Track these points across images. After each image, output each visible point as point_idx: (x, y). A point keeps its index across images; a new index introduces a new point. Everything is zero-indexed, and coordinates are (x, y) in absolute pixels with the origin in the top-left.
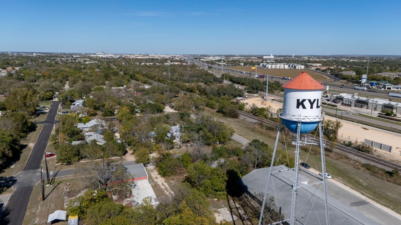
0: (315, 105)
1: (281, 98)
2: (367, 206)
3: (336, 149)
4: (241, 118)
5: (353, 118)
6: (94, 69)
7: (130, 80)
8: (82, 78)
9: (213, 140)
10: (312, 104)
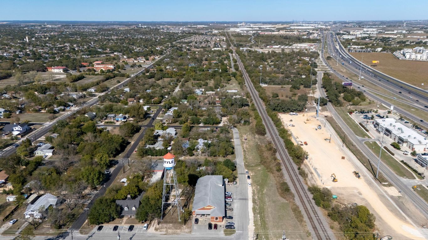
0: (169, 163)
1: (335, 115)
2: (244, 201)
3: (286, 170)
4: (266, 136)
5: (357, 146)
6: (213, 60)
7: (231, 78)
8: (194, 77)
9: (216, 154)
10: (168, 163)
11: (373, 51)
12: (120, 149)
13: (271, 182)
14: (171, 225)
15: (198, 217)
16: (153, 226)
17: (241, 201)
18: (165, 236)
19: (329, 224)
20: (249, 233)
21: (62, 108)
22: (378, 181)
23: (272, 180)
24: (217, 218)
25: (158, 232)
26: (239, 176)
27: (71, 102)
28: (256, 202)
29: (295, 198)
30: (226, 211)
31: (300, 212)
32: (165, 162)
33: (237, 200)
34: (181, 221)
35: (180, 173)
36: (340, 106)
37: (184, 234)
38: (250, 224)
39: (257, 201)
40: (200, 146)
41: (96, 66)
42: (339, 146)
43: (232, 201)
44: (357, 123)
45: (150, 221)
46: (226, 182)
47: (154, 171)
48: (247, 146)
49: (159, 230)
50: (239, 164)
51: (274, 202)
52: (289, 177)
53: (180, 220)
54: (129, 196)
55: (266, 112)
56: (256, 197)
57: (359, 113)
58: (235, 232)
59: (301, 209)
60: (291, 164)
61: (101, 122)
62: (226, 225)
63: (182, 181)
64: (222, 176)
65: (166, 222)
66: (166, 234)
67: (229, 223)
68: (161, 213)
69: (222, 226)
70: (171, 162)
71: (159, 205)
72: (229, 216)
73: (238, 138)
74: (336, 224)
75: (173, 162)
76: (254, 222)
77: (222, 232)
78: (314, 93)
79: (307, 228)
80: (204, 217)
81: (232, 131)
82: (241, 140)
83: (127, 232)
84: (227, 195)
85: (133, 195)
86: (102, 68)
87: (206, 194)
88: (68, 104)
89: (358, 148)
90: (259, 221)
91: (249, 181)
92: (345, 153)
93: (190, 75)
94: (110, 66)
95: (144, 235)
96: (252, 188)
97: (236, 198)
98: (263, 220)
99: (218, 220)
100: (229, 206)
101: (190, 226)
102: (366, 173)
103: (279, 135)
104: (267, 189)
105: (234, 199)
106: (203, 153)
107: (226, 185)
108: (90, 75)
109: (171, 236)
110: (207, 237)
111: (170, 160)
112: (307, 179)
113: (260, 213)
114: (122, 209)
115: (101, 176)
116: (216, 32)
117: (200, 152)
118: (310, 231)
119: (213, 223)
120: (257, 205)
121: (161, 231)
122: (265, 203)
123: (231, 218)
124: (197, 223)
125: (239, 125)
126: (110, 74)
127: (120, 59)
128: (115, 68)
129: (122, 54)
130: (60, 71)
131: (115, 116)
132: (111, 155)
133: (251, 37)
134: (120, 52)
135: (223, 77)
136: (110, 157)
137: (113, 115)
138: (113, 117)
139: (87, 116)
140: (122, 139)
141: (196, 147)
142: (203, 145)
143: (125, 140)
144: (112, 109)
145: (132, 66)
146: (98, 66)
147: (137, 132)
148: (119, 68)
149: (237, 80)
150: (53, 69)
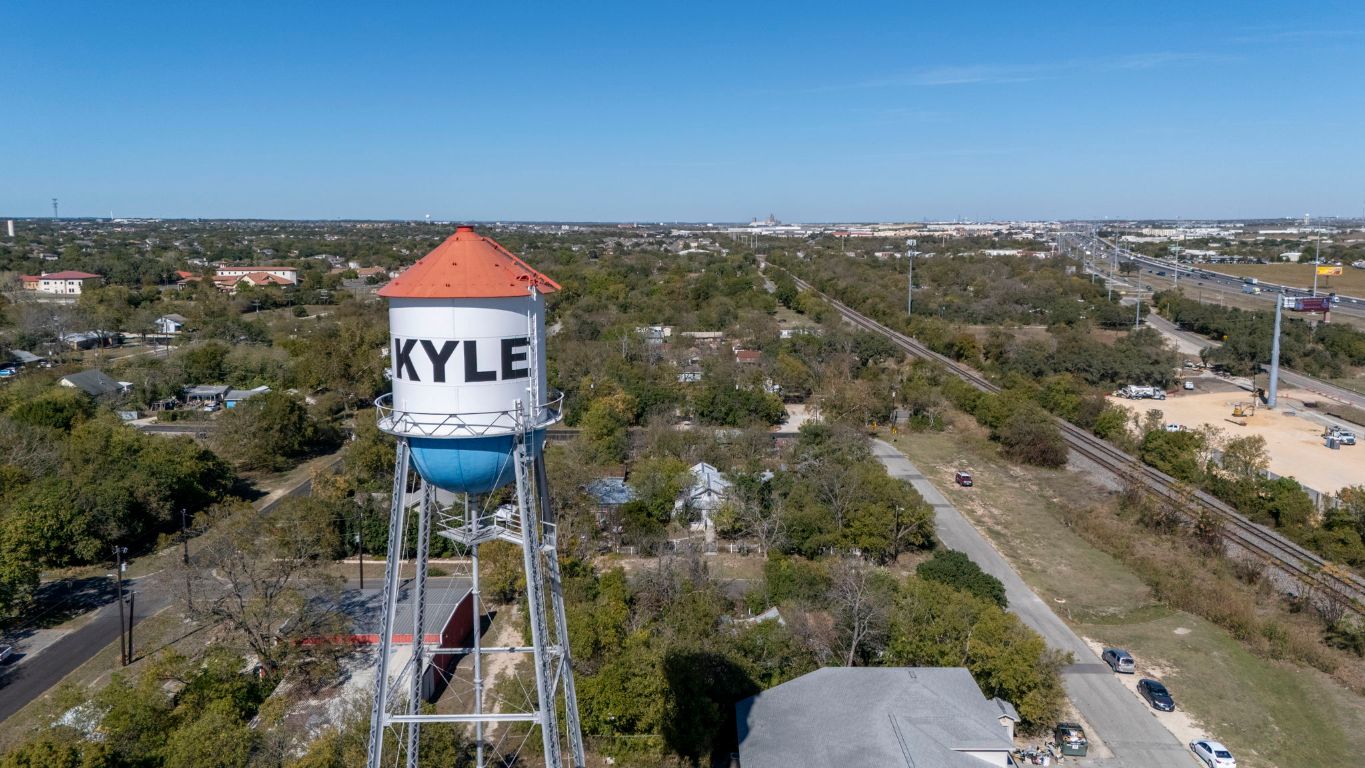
0: (456, 364)
1: (1352, 399)
4: (1073, 467)
6: (690, 271)
7: (777, 309)
8: (621, 299)
9: (829, 537)
10: (439, 360)
11: (1272, 260)
32: (404, 358)
40: (705, 498)
41: (226, 273)
47: (364, 643)
61: (141, 416)
73: (919, 477)
82: (941, 485)
86: (246, 279)
88: (9, 354)
93: (605, 294)
94: (279, 274)
106: (725, 535)
111: (486, 328)
116: (683, 233)
117: (710, 536)
125: (887, 428)
126: (273, 291)
127: (330, 267)
128: (300, 281)
129: (343, 259)
130: (71, 287)
131: (226, 393)
132: (87, 547)
133: (805, 241)
134: (335, 255)
135: (746, 301)
136: (82, 562)
137: (218, 388)
138: (218, 396)
139: (71, 384)
140: (205, 455)
141: (679, 504)
142: (726, 489)
143: (220, 465)
144: (219, 365)
145: (372, 281)
146: (232, 273)
147: (322, 453)
148: (319, 282)
149: (801, 312)
150: (42, 282)
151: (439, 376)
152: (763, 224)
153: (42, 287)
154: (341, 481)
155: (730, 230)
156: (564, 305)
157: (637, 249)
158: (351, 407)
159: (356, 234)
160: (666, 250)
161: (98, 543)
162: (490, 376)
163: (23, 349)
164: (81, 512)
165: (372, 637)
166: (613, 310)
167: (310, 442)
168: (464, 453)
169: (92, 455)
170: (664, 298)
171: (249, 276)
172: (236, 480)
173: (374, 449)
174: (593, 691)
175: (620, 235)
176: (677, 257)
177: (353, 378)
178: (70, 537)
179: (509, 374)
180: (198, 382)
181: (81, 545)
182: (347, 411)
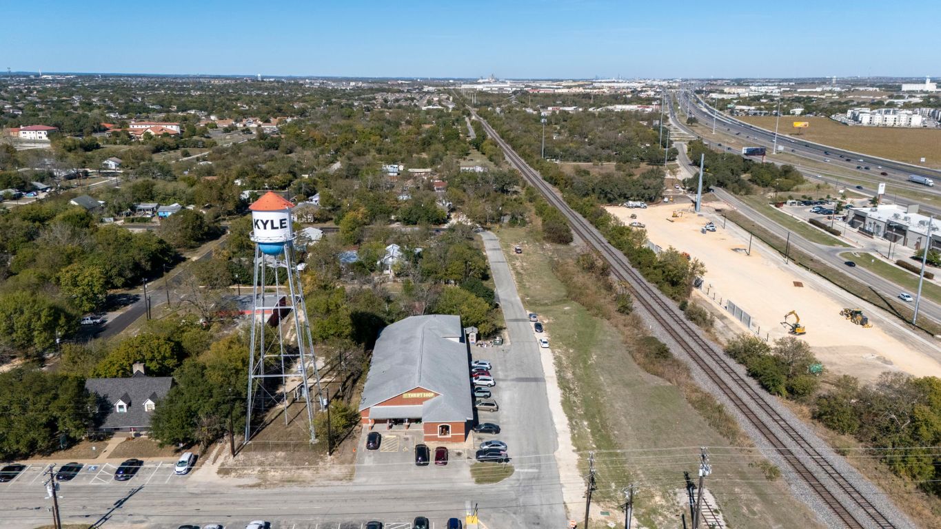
0: (269, 225)
1: (740, 207)
2: (533, 384)
3: (646, 311)
4: (572, 244)
5: (824, 261)
6: (425, 123)
7: (470, 151)
8: (377, 146)
9: (439, 275)
10: (265, 225)
11: (784, 114)
12: (148, 268)
13: (609, 338)
14: (281, 454)
15: (381, 429)
16: (214, 462)
17: (524, 384)
18: (255, 490)
19: (826, 440)
20: (562, 474)
21: (13, 192)
22: (922, 332)
23: (610, 332)
24: (445, 429)
25: (231, 480)
26: (507, 324)
27: (42, 180)
28: (571, 386)
29: (693, 374)
30: (475, 410)
31: (720, 409)
32: (256, 224)
33: (509, 383)
34: (317, 441)
35: (323, 307)
36: (746, 194)
37: (326, 483)
38: (561, 447)
39: (573, 384)
40: (390, 260)
41: (135, 127)
42: (778, 263)
43: (492, 382)
44: (801, 220)
45: (207, 447)
46: (470, 338)
47: (242, 313)
48: (525, 264)
49: (233, 474)
50: (505, 300)
51: (627, 385)
52: (660, 325)
53: (313, 440)
54: (138, 368)
55: (565, 203)
56: (569, 375)
57: (799, 204)
58: (513, 471)
59: (721, 399)
60: (656, 298)
61: (116, 220)
62: (478, 448)
63: (332, 332)
64: (458, 317)
65: (264, 447)
66: (259, 485)
67: (487, 444)
68: (244, 413)
69: (465, 455)
70: (277, 224)
71: (239, 387)
72: (486, 424)
73: (499, 249)
74: (847, 440)
75: (287, 223)
76: (573, 438)
77: (466, 473)
78: (674, 173)
79: (758, 452)
80: (400, 430)
81: (481, 238)
82: (507, 253)
83: (111, 482)
84: (474, 367)
85: (154, 366)
86: (149, 130)
87: (408, 361)
88: (31, 185)
89: (829, 264)
90: (590, 436)
91: (543, 336)
92: (797, 275)
93: (368, 142)
94: (169, 127)
95: (175, 491)
96: (553, 352)
97: (506, 376)
98: (602, 436)
99: (449, 436)
100: (486, 397)
101: (349, 456)
102: (879, 315)
103: (609, 243)
104: (599, 356)
105: (499, 380)
106: (398, 275)
107: (472, 347)
108: (115, 143)
109: (277, 490)
110: (413, 491)
111: (276, 217)
112: (713, 330)
113: (589, 416)
114: (105, 407)
115: (62, 321)
116: (431, 89)
117: (391, 276)
118: (772, 463)
119: (432, 446)
120: (576, 395)
121: (240, 476)
122: (600, 390)
123: (493, 428)
124: (376, 447)
125: (497, 226)
126: (166, 139)
127: (199, 120)
128: (182, 132)
129: (206, 113)
130: (40, 135)
131: (157, 208)
132: (119, 281)
133: (508, 95)
134: (201, 110)
135: (452, 147)
136: (117, 287)
137: (151, 205)
138: (153, 209)
139: (76, 204)
140: (161, 242)
141: (378, 263)
142: (399, 256)
143: (168, 246)
144: (151, 191)
145: (227, 130)
146: (140, 127)
147: (211, 239)
148: (194, 132)
149: (484, 154)
150: (21, 132)
151: (265, 228)
152: (487, 80)
153: (22, 135)
154: (225, 252)
155: (464, 86)
156: (343, 149)
157: (396, 104)
158: (224, 215)
159: (211, 90)
160: (415, 106)
161: (123, 279)
162: (277, 228)
163: (37, 181)
164: (115, 266)
165: (245, 311)
166: (373, 152)
167: (206, 234)
168: (272, 246)
169: (111, 242)
170: (403, 145)
171: (150, 128)
172: (176, 253)
173: (240, 238)
174: (326, 324)
175: (388, 91)
176: (420, 111)
177: (224, 200)
178: (111, 277)
179: (282, 227)
180: (140, 201)
181: (116, 280)
182: (222, 217)
